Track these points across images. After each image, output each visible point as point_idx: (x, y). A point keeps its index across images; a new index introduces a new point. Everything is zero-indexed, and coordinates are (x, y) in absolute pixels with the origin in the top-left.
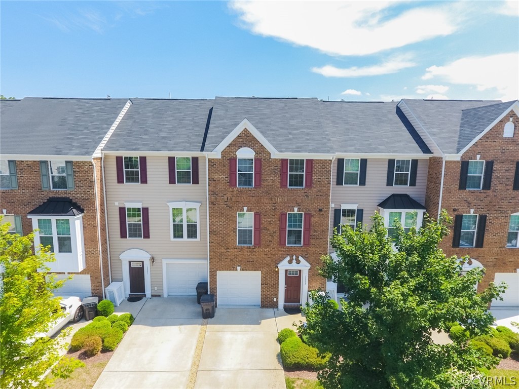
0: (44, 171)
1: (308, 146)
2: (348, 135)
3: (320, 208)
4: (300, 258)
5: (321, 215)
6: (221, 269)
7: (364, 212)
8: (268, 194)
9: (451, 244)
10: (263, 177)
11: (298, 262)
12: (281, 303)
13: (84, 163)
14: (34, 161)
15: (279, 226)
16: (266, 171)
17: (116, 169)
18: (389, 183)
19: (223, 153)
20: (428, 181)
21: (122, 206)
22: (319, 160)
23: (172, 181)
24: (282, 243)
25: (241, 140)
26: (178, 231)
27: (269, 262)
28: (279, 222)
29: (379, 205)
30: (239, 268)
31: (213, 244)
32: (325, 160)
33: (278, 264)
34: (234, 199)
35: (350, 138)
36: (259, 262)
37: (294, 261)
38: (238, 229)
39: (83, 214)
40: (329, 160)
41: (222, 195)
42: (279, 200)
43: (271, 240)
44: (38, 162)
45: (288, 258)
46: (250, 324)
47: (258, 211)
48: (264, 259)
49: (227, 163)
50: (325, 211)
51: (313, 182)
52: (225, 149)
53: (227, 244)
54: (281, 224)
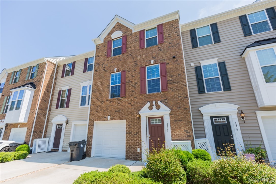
0: (29, 71)
3: (173, 56)
4: (160, 103)
5: (175, 61)
6: (97, 119)
7: (226, 64)
8: (131, 56)
10: (128, 46)
11: (158, 107)
13: (43, 63)
15: (140, 77)
16: (130, 41)
17: (62, 71)
18: (247, 34)
21: (60, 90)
22: (167, 22)
23: (85, 71)
24: (142, 92)
25: (115, 29)
26: (83, 101)
27: (132, 110)
28: (139, 75)
30: (109, 118)
31: (93, 99)
33: (139, 111)
34: (109, 65)
36: (124, 110)
37: (154, 107)
38: (111, 86)
39: (35, 89)
40: (176, 20)
41: (102, 64)
42: (139, 58)
43: (134, 90)
45: (148, 104)
47: (124, 69)
48: (129, 108)
49: (106, 44)
50: (178, 58)
51: (165, 38)
52: (106, 37)
53: (102, 98)
54: (141, 75)
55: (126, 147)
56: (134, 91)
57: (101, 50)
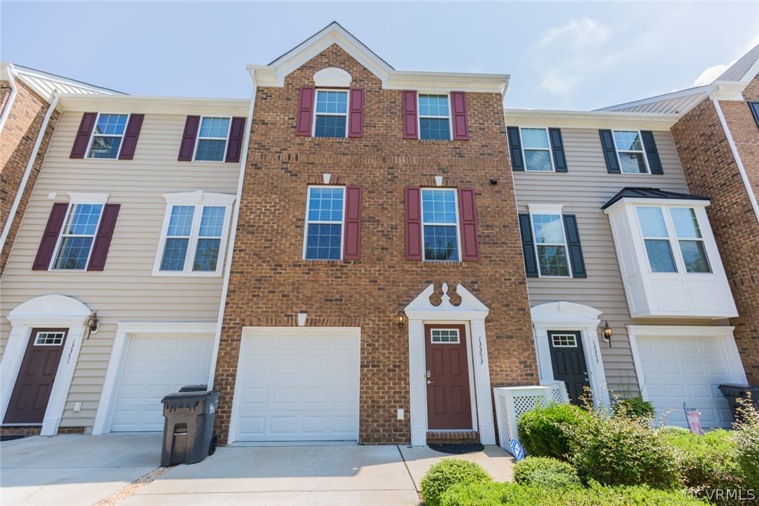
3: (492, 178)
4: (461, 290)
5: (497, 192)
6: (254, 320)
7: (578, 220)
8: (378, 151)
10: (367, 120)
11: (456, 301)
12: (420, 429)
15: (404, 215)
16: (374, 109)
17: (75, 134)
18: (612, 169)
19: (288, 79)
21: (62, 200)
22: (476, 93)
23: (185, 156)
24: (412, 253)
25: (326, 61)
26: (173, 256)
27: (381, 300)
28: (402, 206)
30: (302, 318)
31: (243, 254)
32: (488, 94)
33: (405, 305)
34: (302, 158)
36: (356, 300)
37: (446, 299)
38: (307, 222)
40: (497, 94)
41: (278, 150)
42: (402, 161)
43: (386, 245)
45: (430, 290)
47: (355, 183)
48: (370, 294)
49: (294, 94)
50: (504, 185)
51: (470, 129)
52: (293, 73)
53: (277, 255)
54: (408, 209)
55: (362, 407)
56: (387, 249)
57: (276, 108)
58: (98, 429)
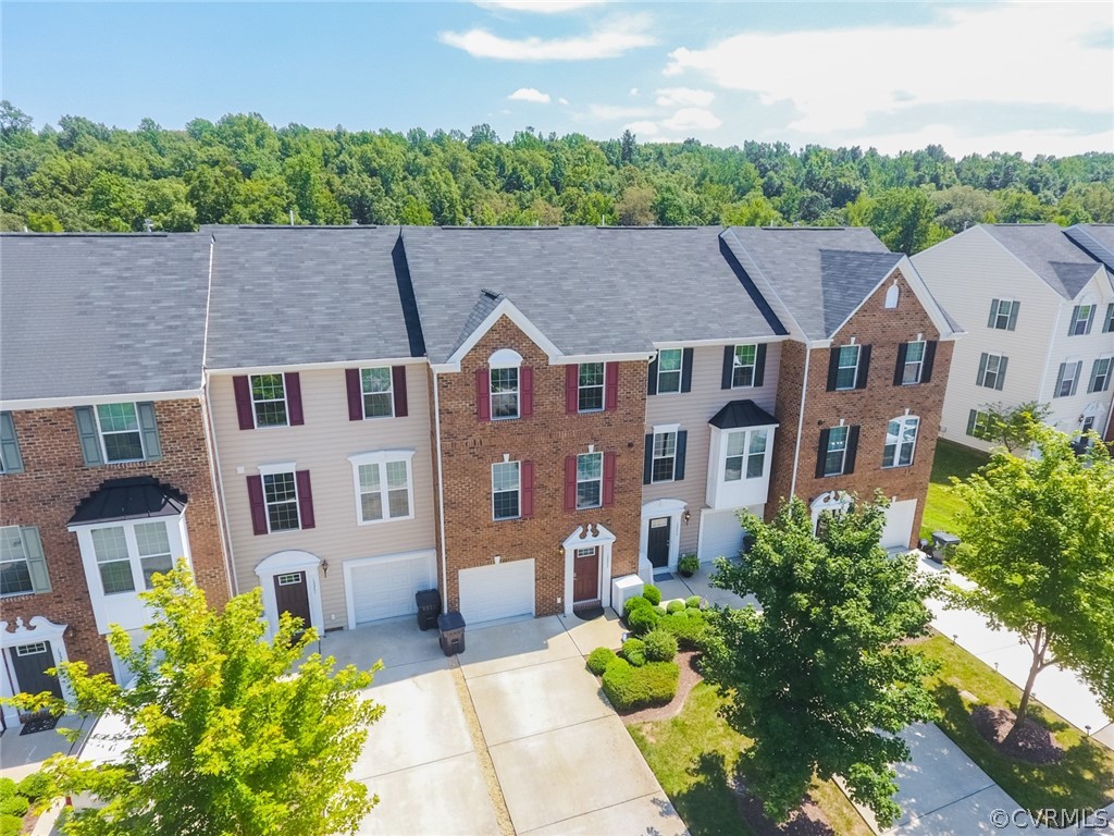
0: (86, 429)
1: (607, 337)
2: (658, 304)
3: (630, 441)
4: (599, 527)
5: (632, 452)
6: (466, 565)
7: (688, 435)
8: (545, 428)
9: (813, 473)
10: (536, 399)
11: (596, 533)
12: (569, 604)
13: (180, 403)
14: (59, 410)
15: (565, 479)
16: (542, 388)
17: (234, 403)
18: (725, 385)
19: (464, 362)
20: (781, 376)
21: (253, 473)
22: (628, 362)
23: (355, 414)
24: (569, 507)
25: (497, 336)
27: (548, 541)
28: (563, 472)
29: (710, 422)
30: (497, 559)
32: (637, 361)
33: (564, 541)
35: (661, 309)
36: (532, 543)
37: (590, 533)
38: (493, 492)
39: (187, 505)
40: (644, 361)
41: (465, 437)
42: (564, 435)
44: (71, 409)
45: (580, 530)
46: (533, 651)
47: (528, 458)
48: (541, 537)
49: (471, 379)
50: (637, 446)
51: (619, 399)
52: (467, 356)
53: (475, 521)
54: (567, 475)
55: (536, 600)
56: (552, 506)
57: (457, 395)
58: (352, 626)
